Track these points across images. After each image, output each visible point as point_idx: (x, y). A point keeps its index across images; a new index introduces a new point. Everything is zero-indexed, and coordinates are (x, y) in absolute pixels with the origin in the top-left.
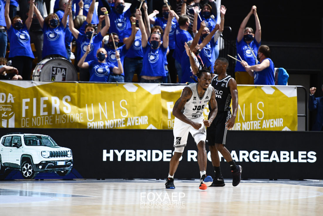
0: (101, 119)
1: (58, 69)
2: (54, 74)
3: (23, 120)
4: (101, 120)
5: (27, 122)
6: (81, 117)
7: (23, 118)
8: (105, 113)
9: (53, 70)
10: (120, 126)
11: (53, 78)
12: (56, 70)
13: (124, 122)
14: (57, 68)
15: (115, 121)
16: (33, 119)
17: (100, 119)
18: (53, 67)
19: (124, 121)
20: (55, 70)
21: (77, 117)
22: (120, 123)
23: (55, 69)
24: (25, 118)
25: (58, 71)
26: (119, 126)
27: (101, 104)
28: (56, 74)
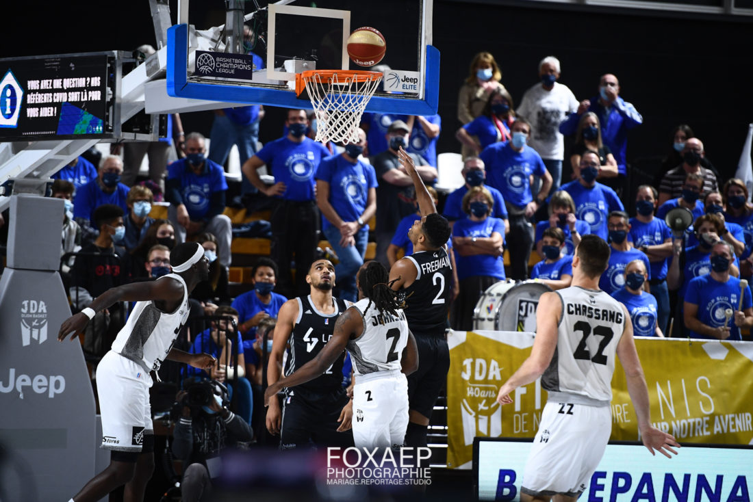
0: (663, 418)
1: (530, 305)
2: (523, 317)
3: (517, 418)
4: (664, 421)
5: (523, 423)
6: (625, 413)
7: (518, 413)
8: (670, 404)
9: (521, 308)
10: (701, 434)
11: (521, 324)
12: (527, 306)
13: (707, 426)
14: (528, 302)
15: (691, 421)
16: (535, 416)
17: (660, 416)
18: (521, 301)
19: (707, 422)
20: (524, 308)
21: (619, 412)
22: (700, 428)
23: (524, 305)
24: (520, 413)
25: (529, 309)
26: (698, 433)
27: (660, 384)
28: (526, 315)
